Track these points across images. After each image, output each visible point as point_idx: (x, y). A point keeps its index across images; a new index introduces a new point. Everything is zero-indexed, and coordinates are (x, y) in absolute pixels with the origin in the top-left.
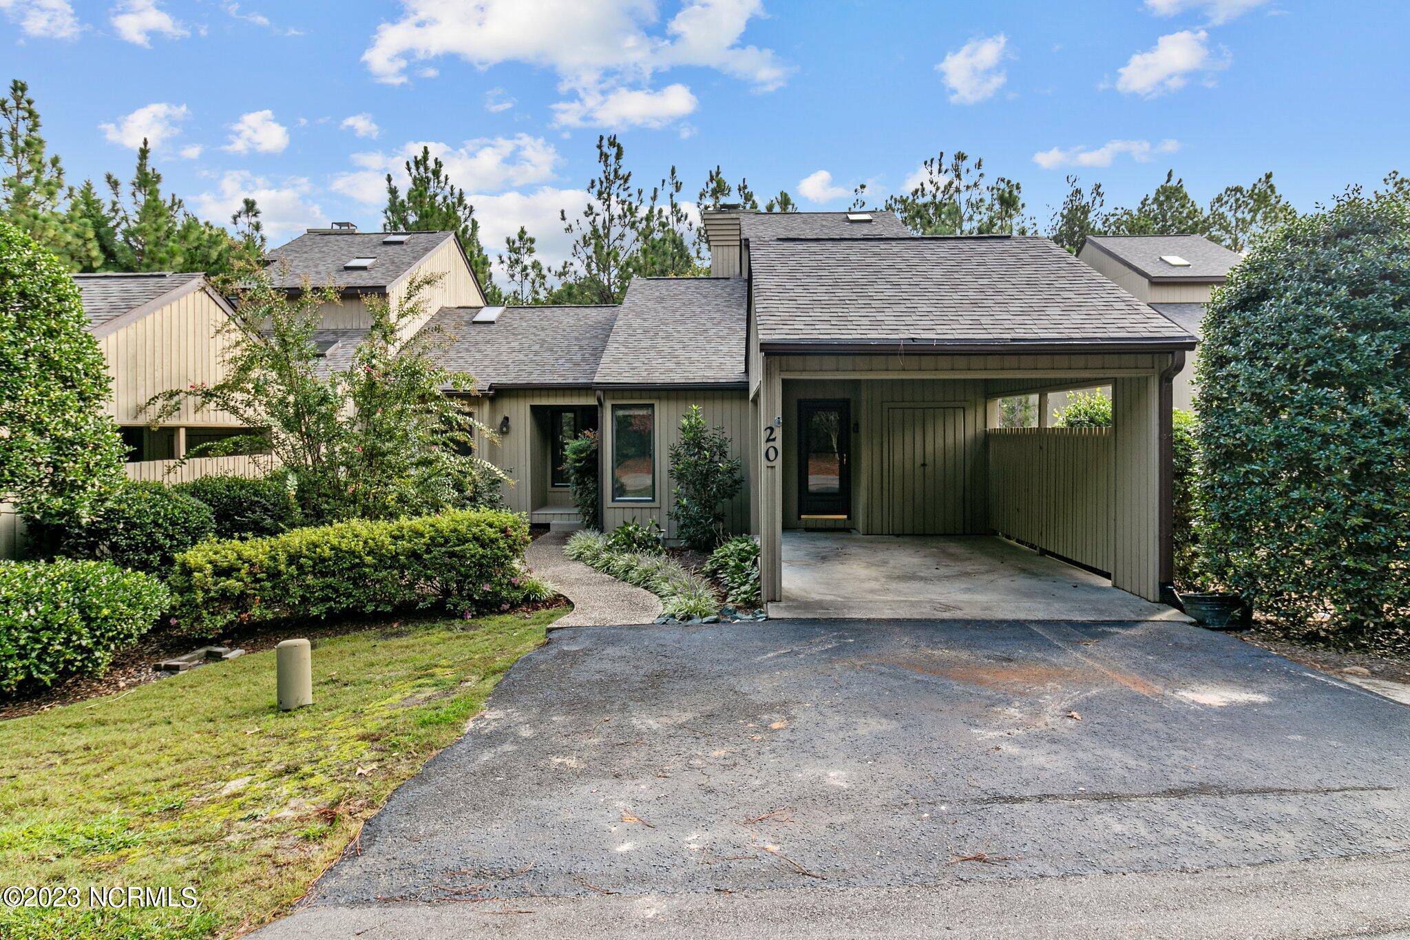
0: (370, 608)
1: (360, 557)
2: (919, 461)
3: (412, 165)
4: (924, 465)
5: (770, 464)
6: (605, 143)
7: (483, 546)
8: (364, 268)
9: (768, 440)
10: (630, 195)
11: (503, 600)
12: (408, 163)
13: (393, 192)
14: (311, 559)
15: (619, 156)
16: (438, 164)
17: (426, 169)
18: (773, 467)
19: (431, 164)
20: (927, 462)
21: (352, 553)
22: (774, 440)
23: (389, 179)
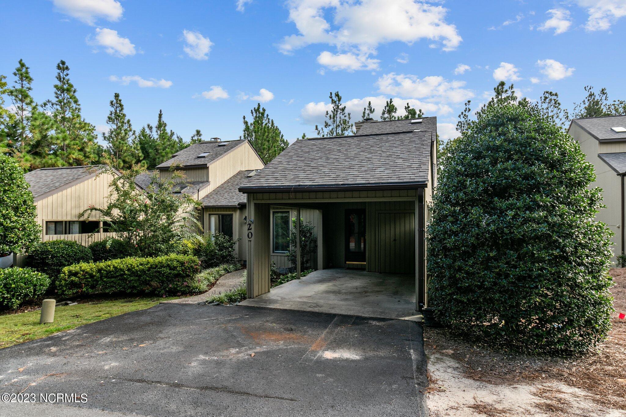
0: (129, 291)
1: (124, 272)
2: (392, 239)
3: (253, 111)
4: (395, 240)
5: (249, 239)
6: (333, 95)
7: (170, 269)
8: (204, 157)
9: (249, 229)
10: (345, 117)
11: (178, 291)
12: (252, 111)
13: (246, 123)
14: (106, 271)
15: (339, 100)
16: (264, 110)
17: (259, 113)
18: (251, 241)
19: (261, 110)
20: (396, 239)
21: (121, 269)
22: (251, 229)
23: (244, 118)
